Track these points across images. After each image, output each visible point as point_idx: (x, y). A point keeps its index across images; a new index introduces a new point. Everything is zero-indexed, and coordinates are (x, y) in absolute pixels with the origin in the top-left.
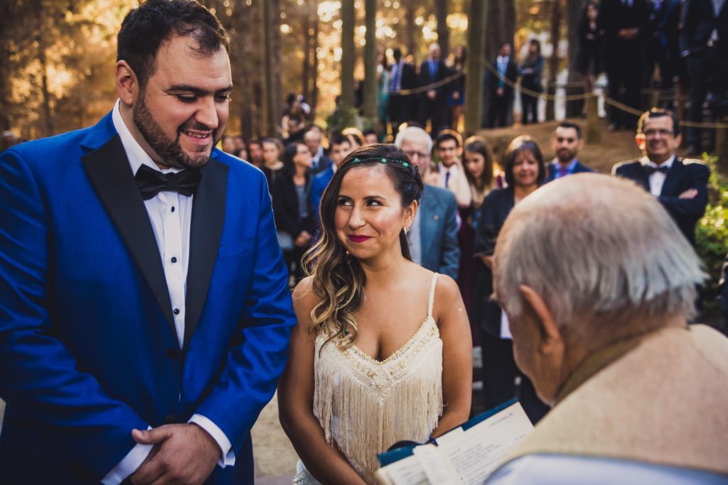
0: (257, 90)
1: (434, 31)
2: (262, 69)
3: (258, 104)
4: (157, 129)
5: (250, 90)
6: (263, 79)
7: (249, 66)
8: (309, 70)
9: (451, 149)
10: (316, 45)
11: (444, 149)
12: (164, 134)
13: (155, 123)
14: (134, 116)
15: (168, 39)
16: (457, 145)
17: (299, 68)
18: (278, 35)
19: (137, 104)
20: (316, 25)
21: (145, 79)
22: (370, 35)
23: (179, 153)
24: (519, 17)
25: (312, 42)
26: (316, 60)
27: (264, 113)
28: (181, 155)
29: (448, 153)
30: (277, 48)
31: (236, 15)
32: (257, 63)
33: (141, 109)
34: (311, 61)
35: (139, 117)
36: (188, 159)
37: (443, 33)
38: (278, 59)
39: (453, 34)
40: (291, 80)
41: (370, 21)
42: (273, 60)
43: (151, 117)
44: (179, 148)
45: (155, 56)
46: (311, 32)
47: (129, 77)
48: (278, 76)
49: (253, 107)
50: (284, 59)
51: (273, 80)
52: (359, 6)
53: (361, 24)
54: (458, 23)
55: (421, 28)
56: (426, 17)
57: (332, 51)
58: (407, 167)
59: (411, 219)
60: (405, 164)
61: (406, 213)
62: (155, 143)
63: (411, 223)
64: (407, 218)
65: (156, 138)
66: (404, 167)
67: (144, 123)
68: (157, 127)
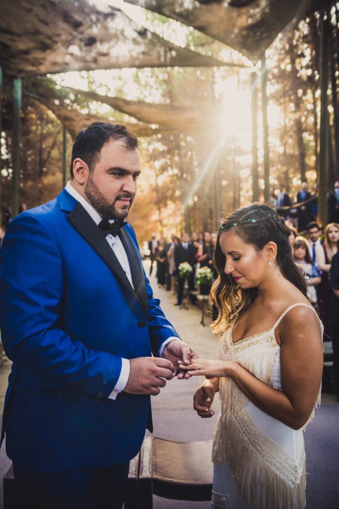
0: (211, 211)
2: (213, 201)
3: (211, 218)
4: (102, 197)
5: (207, 212)
6: (213, 206)
7: (207, 200)
8: (236, 202)
9: (315, 232)
10: (240, 190)
11: (312, 233)
12: (106, 200)
13: (100, 193)
14: (86, 190)
15: (107, 142)
16: (319, 229)
17: (231, 201)
18: (220, 185)
19: (88, 182)
20: (240, 180)
21: (93, 166)
22: (267, 184)
23: (112, 211)
25: (237, 187)
26: (239, 195)
27: (214, 222)
28: (113, 212)
29: (315, 235)
30: (220, 191)
32: (211, 199)
33: (90, 185)
34: (237, 197)
35: (89, 190)
36: (118, 214)
38: (221, 195)
40: (227, 206)
41: (266, 177)
42: (218, 197)
43: (98, 190)
44: (114, 208)
45: (99, 152)
46: (237, 183)
47: (82, 168)
48: (221, 205)
49: (209, 220)
51: (218, 206)
52: (261, 170)
53: (261, 178)
54: (312, 175)
55: (292, 179)
56: (295, 173)
57: (247, 191)
58: (255, 222)
59: (274, 254)
60: (254, 221)
61: (267, 253)
62: (99, 205)
63: (274, 257)
64: (270, 255)
65: (100, 202)
66: (253, 223)
67: (92, 193)
68: (101, 195)
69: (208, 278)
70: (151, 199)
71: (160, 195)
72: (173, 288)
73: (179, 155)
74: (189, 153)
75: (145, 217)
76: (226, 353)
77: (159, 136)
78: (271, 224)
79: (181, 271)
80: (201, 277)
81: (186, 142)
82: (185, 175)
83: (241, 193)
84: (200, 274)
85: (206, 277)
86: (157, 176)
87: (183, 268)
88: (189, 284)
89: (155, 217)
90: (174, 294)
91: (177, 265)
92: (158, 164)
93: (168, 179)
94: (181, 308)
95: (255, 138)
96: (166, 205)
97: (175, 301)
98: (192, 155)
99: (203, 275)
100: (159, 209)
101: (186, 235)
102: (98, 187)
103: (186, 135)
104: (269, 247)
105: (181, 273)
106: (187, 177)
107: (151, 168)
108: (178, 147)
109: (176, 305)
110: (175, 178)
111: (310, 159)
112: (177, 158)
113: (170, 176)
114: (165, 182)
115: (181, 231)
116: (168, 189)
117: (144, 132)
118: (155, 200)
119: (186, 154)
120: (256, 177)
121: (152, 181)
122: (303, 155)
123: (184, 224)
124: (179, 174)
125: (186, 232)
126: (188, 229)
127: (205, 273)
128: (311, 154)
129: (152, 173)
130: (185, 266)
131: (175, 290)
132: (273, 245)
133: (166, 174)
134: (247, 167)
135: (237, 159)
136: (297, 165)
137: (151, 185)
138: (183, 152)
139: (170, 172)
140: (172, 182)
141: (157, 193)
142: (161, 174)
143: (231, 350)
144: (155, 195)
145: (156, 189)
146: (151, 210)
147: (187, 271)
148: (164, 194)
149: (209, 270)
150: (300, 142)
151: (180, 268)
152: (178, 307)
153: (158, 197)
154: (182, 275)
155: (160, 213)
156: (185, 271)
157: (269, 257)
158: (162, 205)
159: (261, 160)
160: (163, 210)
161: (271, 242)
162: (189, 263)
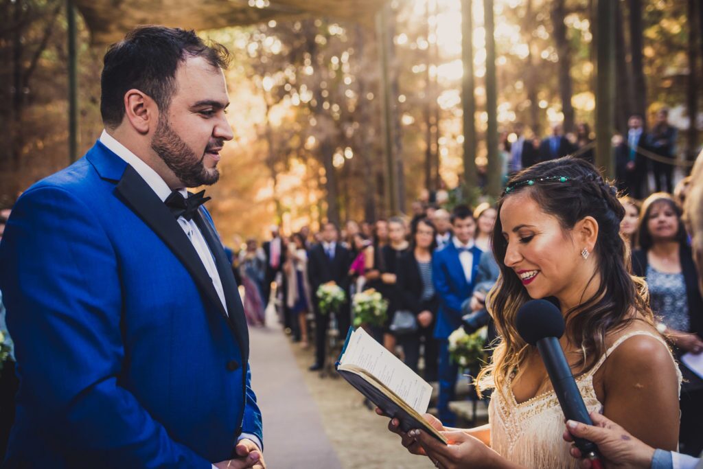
0: (380, 179)
1: (559, 112)
2: (384, 158)
3: (381, 192)
4: (187, 150)
5: (373, 180)
6: (385, 168)
7: (372, 156)
8: (432, 159)
10: (438, 135)
13: (184, 144)
14: (154, 142)
15: (184, 60)
17: (422, 158)
18: (399, 125)
19: (158, 128)
20: (438, 114)
21: (167, 102)
22: (492, 122)
23: (201, 171)
24: (650, 91)
25: (433, 130)
26: (438, 145)
27: (387, 201)
28: (202, 173)
30: (398, 137)
31: (358, 108)
32: (379, 152)
33: (164, 132)
34: (433, 148)
35: (161, 141)
37: (569, 111)
38: (399, 147)
39: (578, 113)
40: (413, 169)
41: (491, 107)
42: (395, 149)
44: (202, 166)
46: (433, 119)
47: (140, 105)
48: (400, 165)
49: (377, 198)
50: (406, 148)
51: (396, 168)
52: (480, 93)
53: (482, 109)
54: (585, 103)
55: (545, 110)
56: (550, 99)
57: (454, 137)
58: (565, 182)
59: (591, 240)
60: (563, 179)
61: (580, 236)
62: (180, 165)
63: (592, 245)
64: (584, 240)
65: (184, 158)
66: (561, 182)
67: (169, 146)
68: (185, 148)
69: (377, 313)
70: (257, 154)
71: (276, 146)
72: (304, 337)
73: (314, 63)
74: (335, 60)
75: (244, 193)
76: (504, 421)
77: (273, 24)
78: (592, 188)
79: (323, 299)
80: (363, 311)
81: (328, 36)
82: (326, 105)
83: (442, 141)
84: (361, 304)
85: (372, 309)
86: (268, 107)
87: (326, 295)
88: (339, 327)
89: (265, 192)
90: (307, 349)
91: (315, 288)
92: (269, 82)
93: (292, 114)
94: (322, 376)
95: (468, 27)
96: (287, 168)
97: (312, 361)
98: (340, 63)
99: (367, 307)
100: (274, 175)
101: (329, 227)
102: (180, 135)
103: (327, 22)
104: (585, 225)
105: (322, 304)
106: (330, 108)
107: (255, 90)
108: (312, 48)
109: (313, 369)
110: (306, 111)
111: (580, 70)
112: (308, 70)
113: (293, 107)
114: (285, 120)
115: (320, 219)
116: (293, 133)
117: (241, 16)
118: (263, 157)
119: (327, 63)
120: (469, 107)
121: (259, 117)
122: (565, 64)
123: (325, 206)
124: (314, 103)
125: (330, 222)
126: (334, 216)
127: (369, 302)
128: (583, 60)
129: (259, 101)
130: (331, 290)
131: (310, 339)
132: (591, 222)
133: (286, 101)
134: (453, 87)
135: (433, 71)
136: (555, 81)
137: (256, 126)
138: (321, 59)
139: (295, 99)
140: (300, 119)
141: (270, 142)
142: (277, 102)
143: (513, 416)
144: (264, 146)
145: (267, 135)
146: (257, 177)
147: (335, 300)
148: (283, 143)
149: (378, 296)
150: (560, 35)
151: (320, 294)
152: (316, 374)
153: (271, 149)
154: (325, 307)
155: (276, 183)
156: (329, 299)
157: (582, 243)
158: (280, 166)
159: (480, 72)
160: (280, 176)
161: (589, 218)
162: (338, 284)
